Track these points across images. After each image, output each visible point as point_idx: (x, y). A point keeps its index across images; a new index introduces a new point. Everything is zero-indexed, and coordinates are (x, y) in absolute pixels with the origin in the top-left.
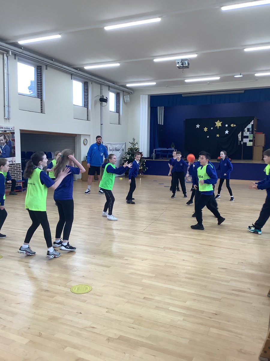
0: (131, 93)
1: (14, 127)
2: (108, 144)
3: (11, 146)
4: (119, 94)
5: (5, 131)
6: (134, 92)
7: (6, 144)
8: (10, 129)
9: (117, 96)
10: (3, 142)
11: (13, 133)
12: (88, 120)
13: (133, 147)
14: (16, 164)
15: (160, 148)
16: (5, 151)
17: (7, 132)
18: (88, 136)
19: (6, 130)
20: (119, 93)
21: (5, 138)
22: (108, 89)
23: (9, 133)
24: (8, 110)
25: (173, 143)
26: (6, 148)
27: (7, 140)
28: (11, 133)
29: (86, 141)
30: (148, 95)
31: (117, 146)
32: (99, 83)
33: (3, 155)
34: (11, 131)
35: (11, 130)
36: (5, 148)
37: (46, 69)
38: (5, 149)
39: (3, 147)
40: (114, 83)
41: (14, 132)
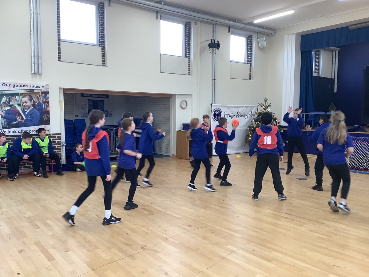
0: (272, 34)
1: (47, 85)
2: (222, 106)
3: (43, 110)
4: (252, 38)
5: (33, 90)
6: (275, 33)
7: (32, 107)
8: (41, 88)
9: (248, 40)
10: (27, 104)
11: (46, 93)
12: (189, 75)
13: (264, 111)
14: (53, 134)
15: (316, 112)
16: (31, 117)
17: (35, 91)
18: (190, 96)
19: (33, 88)
20: (252, 36)
21: (31, 99)
22: (228, 30)
23: (38, 93)
24: (36, 62)
25: (333, 103)
26: (33, 112)
27: (34, 103)
28: (42, 93)
29: (185, 103)
30: (297, 34)
31: (241, 111)
32: (208, 23)
33: (26, 122)
34: (43, 90)
35: (43, 88)
36: (31, 112)
37: (110, 5)
38: (31, 115)
39: (28, 111)
40: (235, 21)
41: (48, 92)
